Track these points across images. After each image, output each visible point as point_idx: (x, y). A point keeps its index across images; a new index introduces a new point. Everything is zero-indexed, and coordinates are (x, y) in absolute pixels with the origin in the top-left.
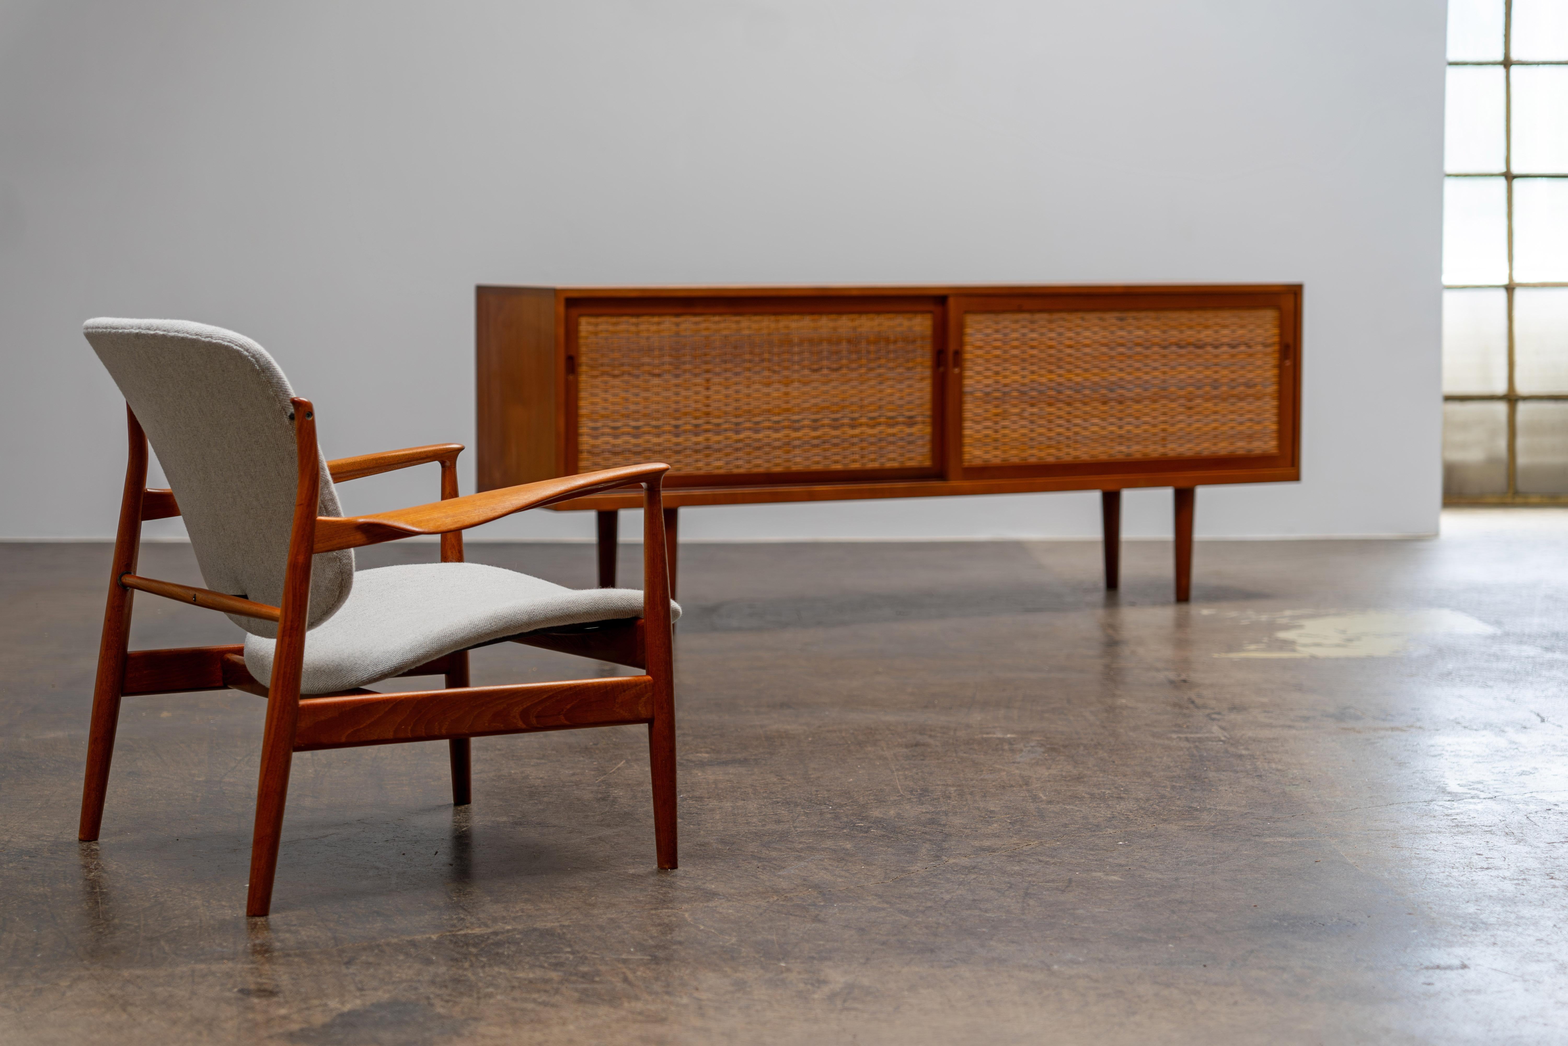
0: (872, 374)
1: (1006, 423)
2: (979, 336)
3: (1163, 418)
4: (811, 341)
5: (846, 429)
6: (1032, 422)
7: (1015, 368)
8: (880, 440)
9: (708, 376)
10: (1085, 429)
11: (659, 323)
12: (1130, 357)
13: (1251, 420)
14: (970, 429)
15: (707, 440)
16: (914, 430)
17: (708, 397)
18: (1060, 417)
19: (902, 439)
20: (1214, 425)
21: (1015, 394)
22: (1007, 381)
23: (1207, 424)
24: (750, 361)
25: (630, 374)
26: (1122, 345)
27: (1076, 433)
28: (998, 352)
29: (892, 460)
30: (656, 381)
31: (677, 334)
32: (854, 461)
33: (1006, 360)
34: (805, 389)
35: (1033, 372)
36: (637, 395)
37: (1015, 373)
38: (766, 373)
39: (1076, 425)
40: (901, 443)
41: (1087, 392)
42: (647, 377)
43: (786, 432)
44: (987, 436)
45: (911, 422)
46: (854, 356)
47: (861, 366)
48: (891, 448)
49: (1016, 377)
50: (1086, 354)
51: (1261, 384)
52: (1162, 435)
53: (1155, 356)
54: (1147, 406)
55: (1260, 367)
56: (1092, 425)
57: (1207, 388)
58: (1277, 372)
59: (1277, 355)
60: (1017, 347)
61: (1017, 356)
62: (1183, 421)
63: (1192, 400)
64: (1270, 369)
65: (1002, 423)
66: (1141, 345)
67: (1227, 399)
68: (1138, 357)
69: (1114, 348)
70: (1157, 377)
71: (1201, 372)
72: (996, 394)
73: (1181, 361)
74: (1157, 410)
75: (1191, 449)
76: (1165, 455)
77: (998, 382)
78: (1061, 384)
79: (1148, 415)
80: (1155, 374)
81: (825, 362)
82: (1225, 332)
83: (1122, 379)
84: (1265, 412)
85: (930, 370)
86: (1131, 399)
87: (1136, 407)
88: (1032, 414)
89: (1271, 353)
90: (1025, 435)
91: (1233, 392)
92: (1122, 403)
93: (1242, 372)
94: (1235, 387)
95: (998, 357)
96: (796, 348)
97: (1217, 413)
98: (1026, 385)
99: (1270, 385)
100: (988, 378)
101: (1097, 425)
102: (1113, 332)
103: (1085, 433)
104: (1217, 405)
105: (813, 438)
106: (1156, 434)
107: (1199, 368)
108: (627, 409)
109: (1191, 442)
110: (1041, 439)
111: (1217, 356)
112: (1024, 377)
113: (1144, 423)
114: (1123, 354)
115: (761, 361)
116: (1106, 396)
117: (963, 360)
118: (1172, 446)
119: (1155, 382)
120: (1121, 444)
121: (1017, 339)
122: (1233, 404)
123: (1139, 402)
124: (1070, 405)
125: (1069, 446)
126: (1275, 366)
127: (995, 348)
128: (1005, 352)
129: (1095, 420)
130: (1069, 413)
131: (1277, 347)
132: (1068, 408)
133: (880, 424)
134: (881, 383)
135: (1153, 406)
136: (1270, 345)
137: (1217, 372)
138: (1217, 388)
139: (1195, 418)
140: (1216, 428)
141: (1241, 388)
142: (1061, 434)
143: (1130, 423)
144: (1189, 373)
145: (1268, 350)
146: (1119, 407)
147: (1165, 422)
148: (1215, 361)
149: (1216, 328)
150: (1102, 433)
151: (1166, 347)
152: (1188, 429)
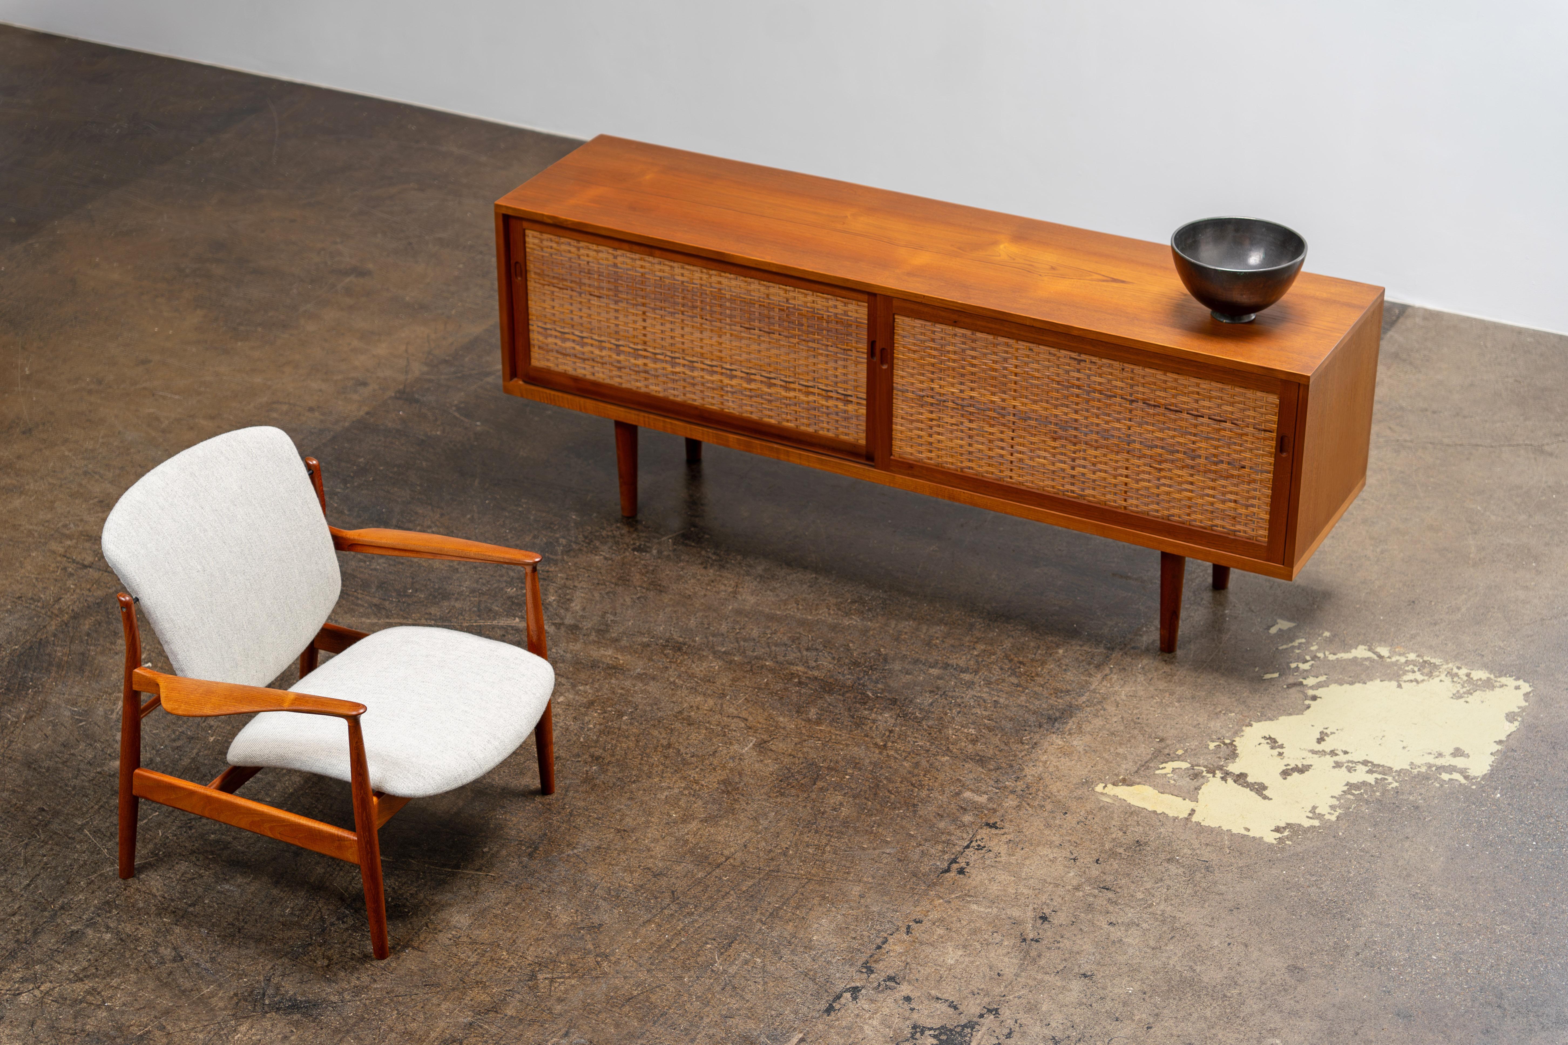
0: (805, 346)
1: (940, 430)
2: (912, 340)
3: (1125, 472)
4: (744, 301)
5: (779, 389)
6: (970, 437)
7: (951, 380)
8: (814, 408)
9: (644, 308)
10: (1031, 459)
11: (597, 251)
12: (1088, 401)
13: (1235, 501)
14: (899, 427)
15: (645, 365)
16: (849, 408)
17: (645, 328)
19: (837, 413)
20: (1188, 494)
21: (951, 404)
22: (944, 390)
23: (1180, 491)
24: (683, 305)
25: (573, 290)
26: (1079, 387)
27: (1021, 460)
28: (933, 360)
29: (826, 429)
30: (595, 301)
31: (615, 265)
32: (788, 421)
33: (941, 370)
34: (738, 343)
35: (972, 389)
36: (580, 310)
37: (953, 385)
38: (699, 320)
39: (1019, 452)
40: (835, 417)
41: (1033, 423)
42: (589, 296)
43: (720, 376)
44: (920, 437)
45: (846, 399)
46: (786, 325)
47: (794, 336)
48: (825, 418)
49: (953, 389)
50: (1034, 386)
51: (1251, 468)
52: (1124, 488)
53: (1117, 408)
54: (1105, 455)
55: (1251, 450)
56: (1039, 457)
57: (1180, 456)
58: (1272, 460)
59: (1274, 443)
60: (954, 361)
61: (954, 369)
62: (1149, 481)
63: (1160, 463)
64: (1263, 455)
65: (936, 429)
66: (1100, 392)
67: (1205, 472)
68: (1096, 404)
69: (1067, 388)
70: (1119, 429)
71: (1173, 437)
72: (930, 400)
73: (1150, 420)
74: (1117, 462)
75: (1157, 511)
76: (1125, 508)
77: (932, 389)
78: (1004, 408)
79: (1106, 464)
80: (1117, 425)
81: (757, 324)
82: (1206, 403)
83: (1076, 420)
84: (1254, 498)
85: (865, 356)
86: (1086, 443)
87: (1094, 452)
88: (970, 429)
89: (1265, 439)
90: (961, 446)
91: (1213, 468)
92: (1075, 444)
93: (1226, 450)
94: (1216, 464)
95: (933, 365)
96: (728, 304)
97: (1192, 483)
98: (963, 399)
99: (1262, 472)
100: (922, 382)
101: (1045, 458)
102: (1067, 372)
103: (1031, 463)
104: (1192, 475)
105: (746, 389)
106: (1115, 485)
107: (1171, 433)
108: (572, 319)
109: (1158, 504)
110: (980, 455)
111: (1196, 426)
112: (962, 391)
113: (1100, 471)
114: (1077, 396)
115: (694, 307)
116: (1055, 432)
117: (892, 358)
118: (1135, 502)
119: (1116, 433)
120: (1072, 484)
121: (955, 353)
122: (1213, 480)
123: (1096, 448)
124: (1013, 431)
125: (1011, 470)
126: (1270, 453)
127: (929, 356)
128: (941, 362)
129: (1042, 453)
130: (1013, 438)
131: (1274, 435)
132: (1011, 434)
133: (813, 393)
134: (814, 356)
135: (1113, 456)
136: (1265, 431)
137: (1194, 442)
138: (1193, 458)
139: (1164, 481)
140: (1190, 498)
141: (1224, 466)
142: (1001, 456)
143: (1085, 467)
144: (1159, 434)
145: (1262, 435)
146: (1071, 447)
147: (1127, 476)
148: (1192, 429)
149: (1196, 396)
150: (1051, 467)
151: (1131, 402)
152: (1155, 490)
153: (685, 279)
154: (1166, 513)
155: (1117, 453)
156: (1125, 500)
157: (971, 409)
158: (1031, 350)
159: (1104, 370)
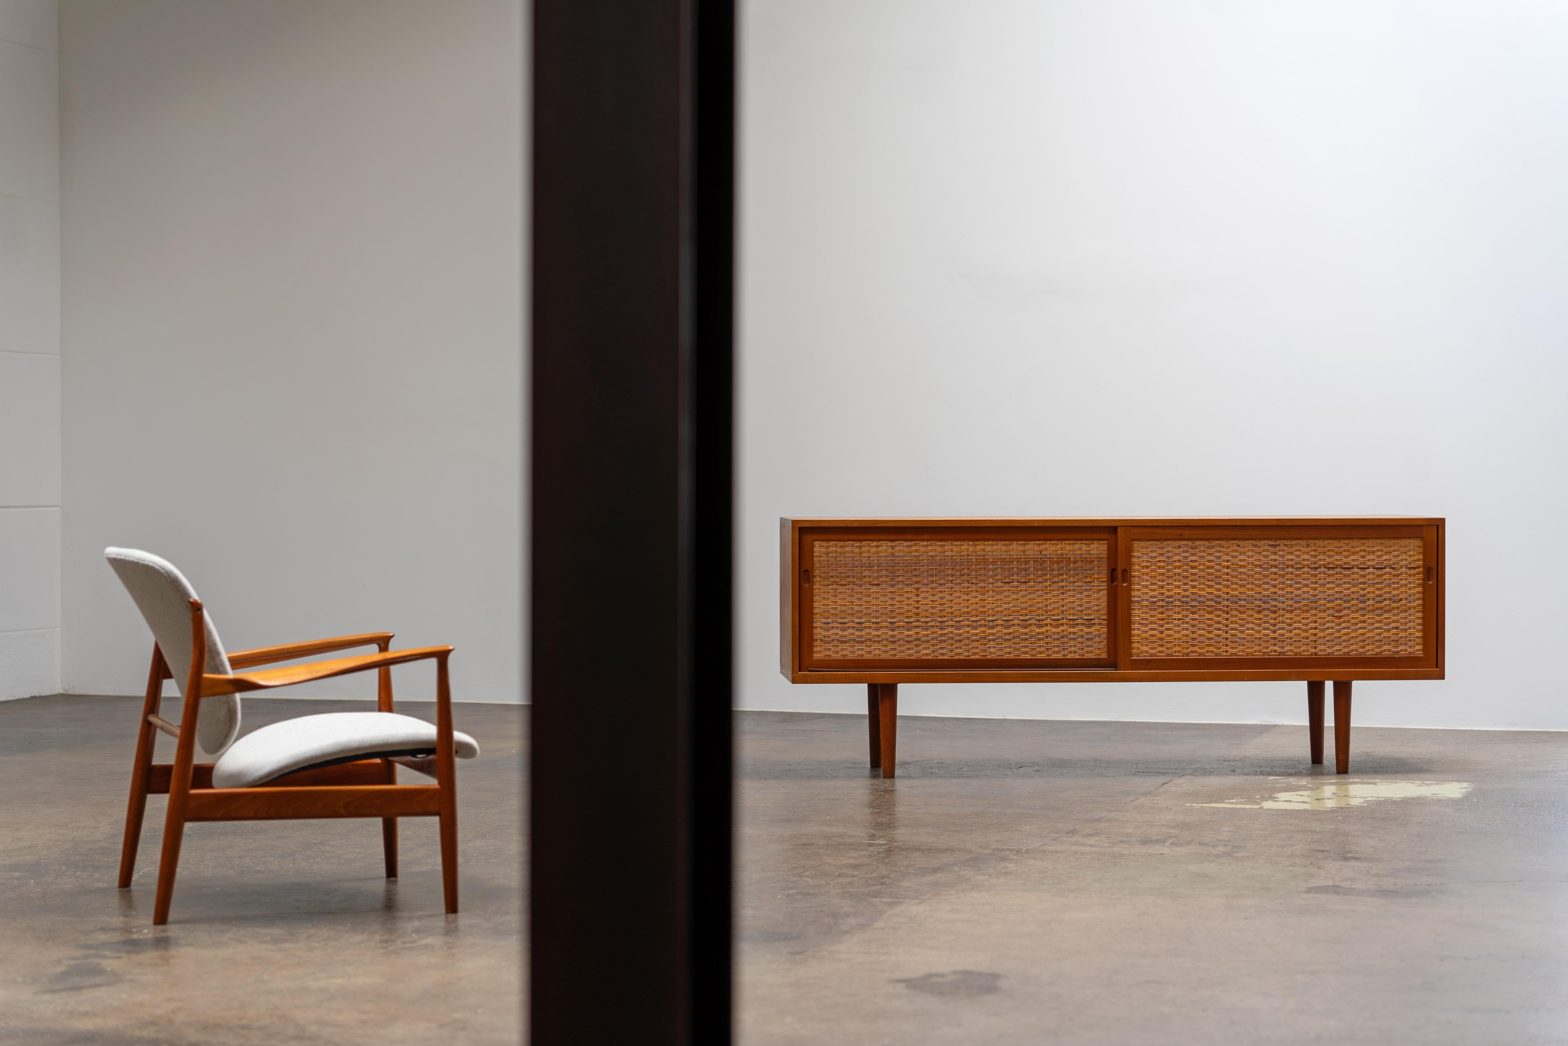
0: (1054, 587)
1: (1170, 626)
2: (1145, 558)
3: (1313, 625)
4: (1003, 560)
5: (1033, 628)
7: (1177, 584)
8: (1063, 637)
9: (917, 586)
10: (1242, 632)
11: (877, 547)
12: (1283, 576)
13: (1397, 628)
14: (1137, 631)
15: (917, 633)
16: (1092, 630)
17: (918, 602)
18: (1219, 623)
19: (1082, 637)
20: (1362, 631)
21: (1177, 603)
22: (1171, 593)
23: (1355, 630)
24: (952, 575)
25: (854, 584)
26: (1276, 566)
27: (1234, 635)
28: (1162, 571)
29: (1073, 653)
30: (874, 589)
31: (893, 554)
32: (1041, 653)
33: (1169, 577)
34: (999, 597)
35: (1194, 587)
36: (860, 599)
37: (1178, 587)
38: (966, 584)
39: (1232, 629)
40: (1080, 640)
41: (1242, 603)
42: (868, 586)
43: (983, 629)
44: (1153, 636)
45: (1089, 623)
46: (1040, 572)
47: (1046, 581)
48: (1072, 643)
49: (1178, 591)
50: (1240, 573)
51: (1406, 599)
52: (1313, 638)
53: (1306, 576)
54: (1298, 615)
55: (1405, 585)
56: (1248, 629)
57: (1355, 602)
58: (1421, 589)
59: (1421, 576)
60: (1179, 567)
61: (1179, 574)
62: (1333, 628)
63: (1340, 611)
64: (1414, 587)
65: (1167, 626)
66: (1292, 566)
67: (1373, 611)
68: (1289, 576)
69: (1267, 569)
70: (1308, 592)
71: (1349, 589)
72: (1161, 603)
73: (1330, 579)
74: (1307, 618)
75: (1340, 650)
76: (1316, 654)
77: (1162, 594)
78: (1219, 597)
79: (1299, 622)
80: (1305, 589)
81: (1015, 577)
82: (1371, 557)
83: (1275, 593)
84: (1410, 622)
85: (1105, 584)
86: (1284, 609)
87: (1288, 615)
88: (1193, 619)
89: (1415, 575)
90: (1187, 636)
91: (1379, 605)
92: (1275, 612)
93: (1387, 589)
94: (1381, 602)
95: (1163, 574)
96: (991, 566)
98: (1187, 597)
99: (1414, 600)
100: (1154, 591)
101: (1253, 629)
102: (1266, 556)
103: (1242, 636)
104: (1364, 615)
105: (1006, 634)
106: (1307, 638)
107: (1347, 586)
108: (852, 609)
109: (1340, 644)
110: (1201, 639)
111: (1364, 576)
112: (1185, 590)
113: (1295, 629)
114: (1275, 574)
115: (961, 575)
116: (1260, 606)
117: (1131, 576)
118: (1322, 647)
119: (1306, 596)
120: (1275, 645)
121: (1180, 561)
122: (1379, 615)
123: (1291, 612)
124: (1227, 613)
125: (1227, 645)
126: (1419, 585)
127: (1159, 567)
128: (1168, 571)
129: (1250, 626)
130: (1227, 620)
131: (1421, 569)
132: (1225, 616)
133: (1062, 625)
134: (1063, 593)
135: (1305, 615)
136: (1414, 568)
137: (1364, 589)
138: (1364, 602)
139: (1343, 625)
140: (1363, 634)
141: (1387, 602)
142: (1219, 636)
143: (1283, 629)
144: (1337, 589)
145: (1412, 572)
146: (1273, 616)
147: (1315, 628)
148: (1361, 580)
149: (1362, 553)
150: (1258, 636)
151: (1316, 569)
152: (1337, 635)
153: (954, 554)
155: (1308, 611)
156: (1315, 648)
158: (1238, 546)
159: (1294, 549)
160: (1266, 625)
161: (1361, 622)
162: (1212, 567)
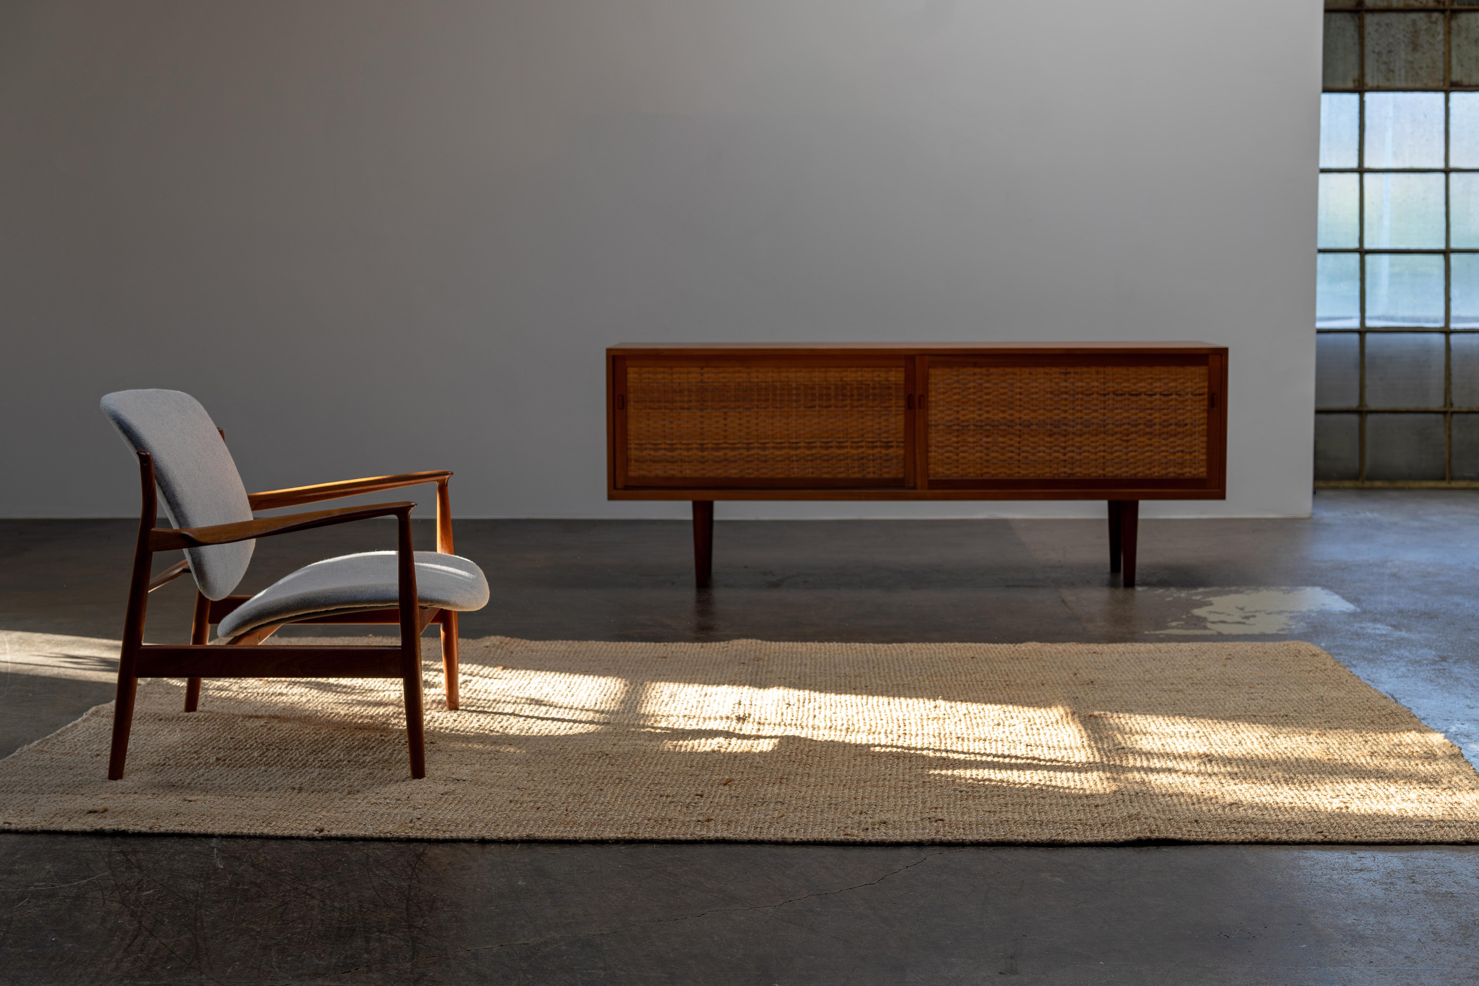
0: (855, 411)
1: (965, 448)
2: (941, 384)
3: (1102, 448)
4: (806, 387)
5: (834, 450)
6: (987, 449)
7: (972, 409)
8: (862, 458)
9: (725, 410)
10: (1034, 454)
11: (687, 373)
12: (1073, 402)
13: (1182, 451)
14: (934, 453)
15: (725, 454)
16: (891, 451)
17: (725, 425)
18: (1012, 446)
19: (880, 458)
20: (1149, 454)
21: (972, 427)
22: (967, 418)
23: (1143, 453)
24: (758, 400)
25: (666, 408)
26: (1066, 393)
27: (1026, 458)
28: (958, 397)
29: (871, 473)
30: (686, 413)
31: (702, 381)
32: (841, 473)
33: (964, 403)
34: (802, 421)
35: (988, 412)
36: (672, 422)
37: (973, 412)
38: (771, 409)
39: (1025, 452)
40: (879, 461)
41: (1034, 427)
42: (679, 410)
43: (787, 451)
44: (949, 458)
45: (888, 446)
46: (841, 398)
47: (846, 405)
48: (871, 464)
49: (973, 415)
50: (1033, 399)
51: (1192, 424)
52: (1102, 460)
53: (1095, 402)
54: (1088, 439)
55: (1191, 411)
56: (1039, 452)
57: (1142, 427)
58: (1205, 415)
59: (1206, 402)
60: (974, 393)
61: (974, 400)
62: (1120, 451)
63: (1128, 435)
64: (1199, 413)
65: (961, 449)
66: (1082, 393)
67: (1160, 435)
68: (1079, 402)
69: (1058, 395)
70: (1097, 418)
71: (1136, 414)
72: (956, 427)
73: (1118, 405)
74: (1096, 442)
75: (1127, 472)
76: (1104, 475)
77: (958, 419)
78: (1012, 421)
79: (1089, 445)
80: (1095, 414)
81: (817, 402)
82: (1158, 384)
83: (1066, 418)
84: (1195, 445)
85: (903, 409)
86: (1074, 433)
87: (1078, 439)
88: (987, 443)
89: (1200, 401)
90: (981, 458)
91: (1165, 430)
92: (1065, 436)
93: (1173, 415)
94: (1167, 426)
95: (958, 400)
96: (794, 392)
97: (1151, 445)
98: (981, 421)
99: (1199, 425)
100: (949, 415)
101: (1044, 452)
102: (1057, 383)
103: (1033, 458)
104: (1150, 439)
105: (808, 455)
106: (1096, 460)
107: (1134, 411)
108: (664, 431)
109: (1127, 466)
110: (994, 461)
111: (1151, 402)
112: (980, 415)
114: (1066, 399)
115: (766, 400)
116: (1051, 430)
117: (928, 402)
118: (1111, 469)
119: (1095, 421)
120: (1065, 467)
121: (974, 388)
122: (1165, 439)
123: (1081, 435)
124: (1020, 436)
125: (1019, 467)
126: (1204, 411)
127: (955, 394)
128: (964, 397)
129: (1041, 448)
130: (1019, 443)
131: (1206, 396)
132: (1017, 439)
133: (862, 447)
134: (863, 418)
135: (1093, 439)
136: (1199, 395)
137: (1151, 415)
138: (1151, 426)
139: (1130, 449)
140: (1150, 457)
141: (1173, 427)
142: (1011, 458)
143: (1073, 452)
144: (1125, 415)
145: (1198, 398)
146: (1063, 439)
147: (1104, 451)
148: (1148, 406)
149: (1150, 381)
150: (1048, 458)
151: (1105, 395)
152: (1124, 457)
153: (760, 379)
154: (1133, 472)
155: (1096, 435)
156: (1104, 470)
157: (988, 428)
158: (1031, 374)
159: (1084, 376)
160: (1056, 448)
161: (1148, 445)
162: (1005, 394)
